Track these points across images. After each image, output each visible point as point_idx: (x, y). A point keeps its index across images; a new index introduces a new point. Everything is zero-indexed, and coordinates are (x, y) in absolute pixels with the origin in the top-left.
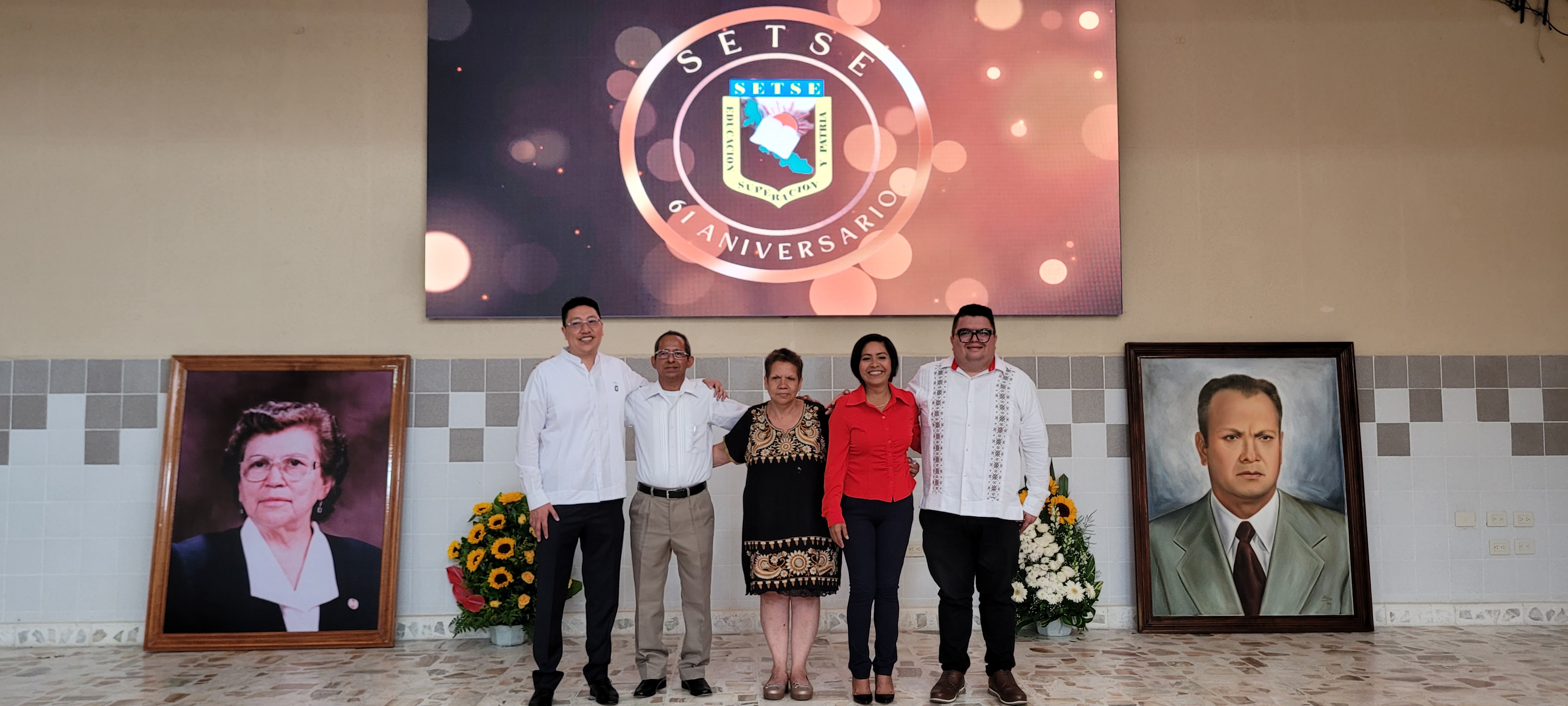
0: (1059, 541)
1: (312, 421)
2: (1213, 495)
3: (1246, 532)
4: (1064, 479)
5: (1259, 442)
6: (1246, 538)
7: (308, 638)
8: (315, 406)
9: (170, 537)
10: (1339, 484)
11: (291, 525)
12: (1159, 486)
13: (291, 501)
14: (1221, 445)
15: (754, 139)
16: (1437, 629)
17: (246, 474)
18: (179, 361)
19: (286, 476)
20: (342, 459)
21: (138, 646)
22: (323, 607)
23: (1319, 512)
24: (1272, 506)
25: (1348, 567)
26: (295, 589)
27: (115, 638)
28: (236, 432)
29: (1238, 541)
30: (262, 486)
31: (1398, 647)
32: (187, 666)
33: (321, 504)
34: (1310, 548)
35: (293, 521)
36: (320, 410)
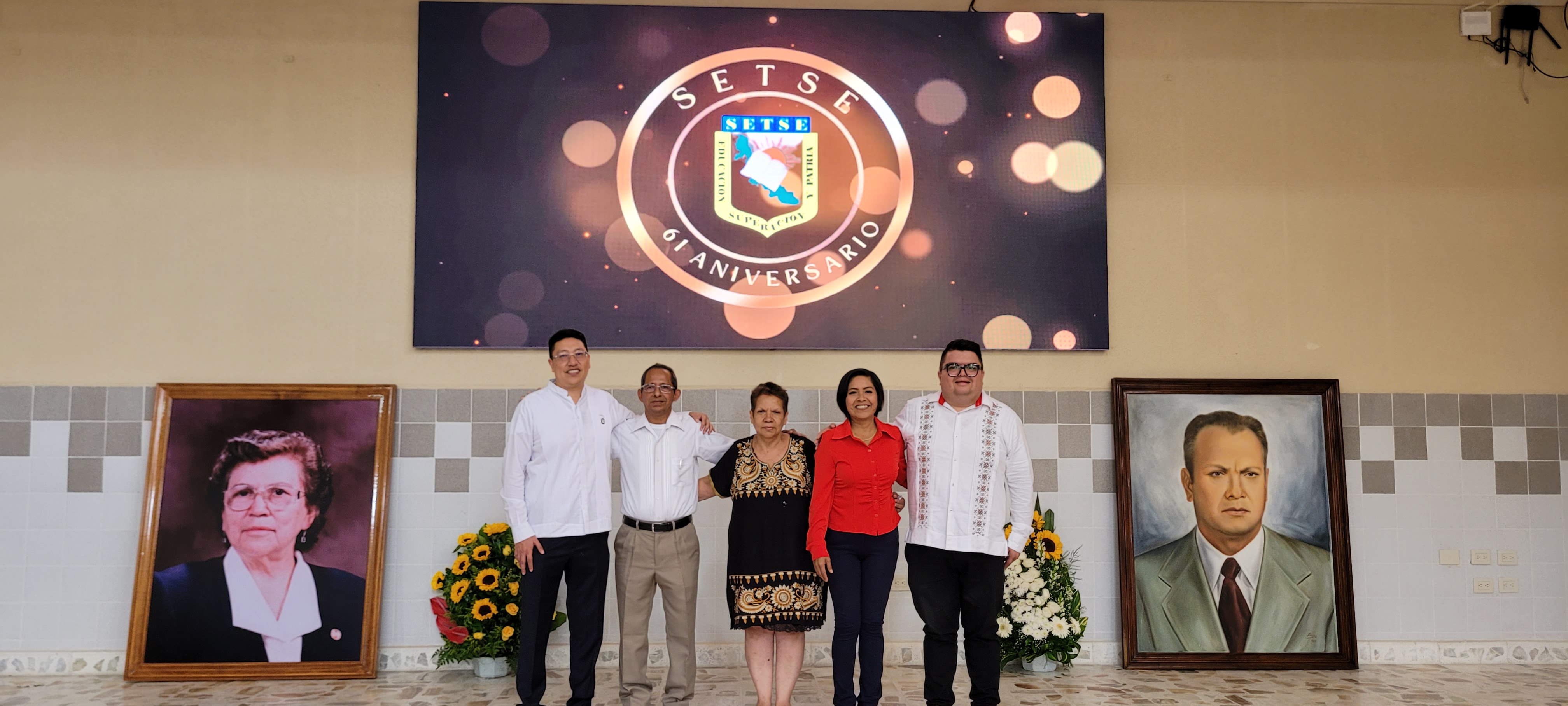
0: (1045, 576)
1: (298, 450)
2: (1198, 532)
3: (1231, 569)
4: (1050, 513)
5: (1245, 478)
6: (1232, 575)
7: (291, 669)
8: (300, 435)
9: (152, 566)
10: (1323, 523)
11: (274, 555)
12: (1145, 521)
13: (274, 531)
14: (1207, 481)
15: (744, 172)
16: (1421, 667)
17: (229, 502)
18: (165, 389)
19: (271, 505)
20: (327, 489)
21: (119, 676)
22: (305, 638)
23: (1304, 549)
24: (1256, 544)
25: (1333, 606)
26: (278, 619)
27: (95, 667)
28: (220, 460)
29: (1223, 577)
30: (246, 515)
31: (1381, 685)
32: (167, 697)
33: (305, 534)
34: (1295, 586)
35: (277, 550)
36: (305, 439)
